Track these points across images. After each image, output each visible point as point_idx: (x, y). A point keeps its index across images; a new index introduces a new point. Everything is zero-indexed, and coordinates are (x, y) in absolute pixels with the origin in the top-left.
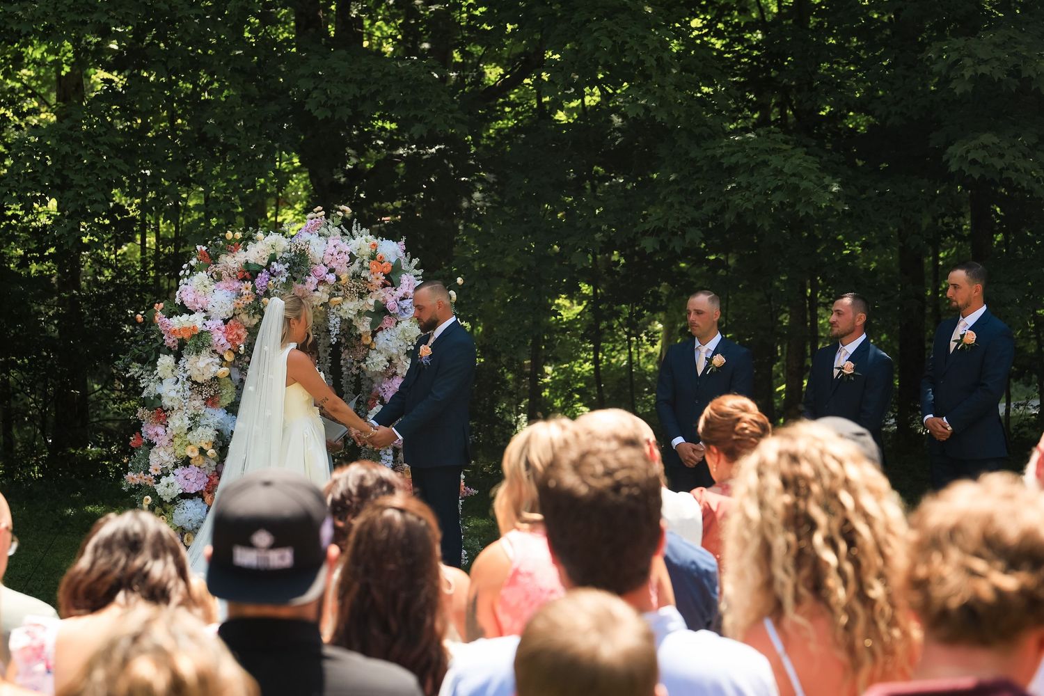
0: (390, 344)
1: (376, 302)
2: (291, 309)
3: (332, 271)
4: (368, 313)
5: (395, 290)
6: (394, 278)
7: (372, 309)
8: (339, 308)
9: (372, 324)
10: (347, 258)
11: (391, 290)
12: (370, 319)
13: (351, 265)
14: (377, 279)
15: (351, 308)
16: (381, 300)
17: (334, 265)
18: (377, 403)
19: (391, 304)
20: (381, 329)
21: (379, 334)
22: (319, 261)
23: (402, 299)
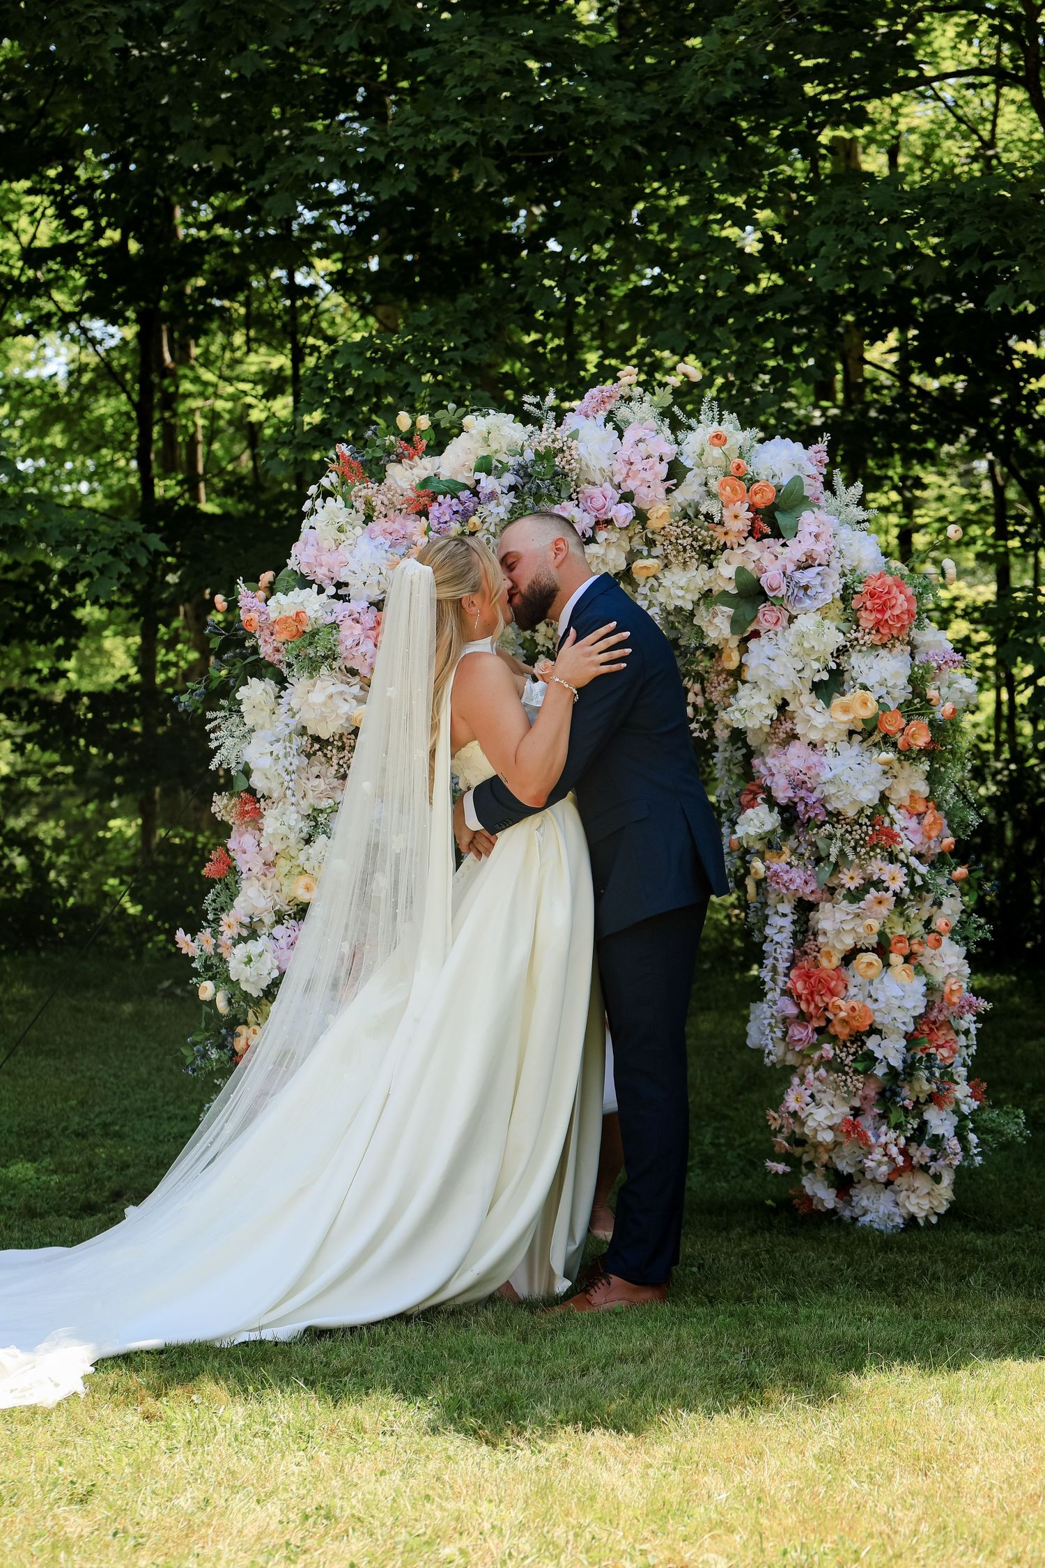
0: (774, 666)
1: (740, 571)
2: (453, 578)
3: (627, 497)
4: (725, 597)
5: (784, 545)
6: (781, 519)
7: (732, 589)
8: (656, 584)
9: (736, 624)
10: (663, 469)
11: (774, 544)
12: (730, 611)
13: (677, 486)
14: (736, 517)
15: (681, 584)
16: (750, 567)
17: (630, 485)
18: (759, 800)
19: (771, 578)
20: (756, 634)
21: (752, 644)
22: (597, 478)
23: (804, 566)
